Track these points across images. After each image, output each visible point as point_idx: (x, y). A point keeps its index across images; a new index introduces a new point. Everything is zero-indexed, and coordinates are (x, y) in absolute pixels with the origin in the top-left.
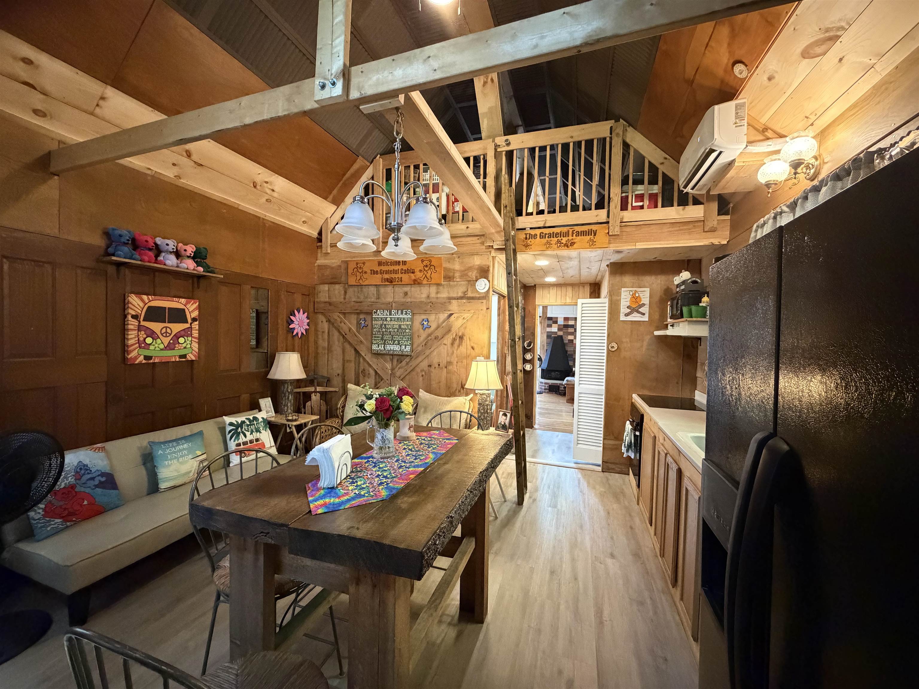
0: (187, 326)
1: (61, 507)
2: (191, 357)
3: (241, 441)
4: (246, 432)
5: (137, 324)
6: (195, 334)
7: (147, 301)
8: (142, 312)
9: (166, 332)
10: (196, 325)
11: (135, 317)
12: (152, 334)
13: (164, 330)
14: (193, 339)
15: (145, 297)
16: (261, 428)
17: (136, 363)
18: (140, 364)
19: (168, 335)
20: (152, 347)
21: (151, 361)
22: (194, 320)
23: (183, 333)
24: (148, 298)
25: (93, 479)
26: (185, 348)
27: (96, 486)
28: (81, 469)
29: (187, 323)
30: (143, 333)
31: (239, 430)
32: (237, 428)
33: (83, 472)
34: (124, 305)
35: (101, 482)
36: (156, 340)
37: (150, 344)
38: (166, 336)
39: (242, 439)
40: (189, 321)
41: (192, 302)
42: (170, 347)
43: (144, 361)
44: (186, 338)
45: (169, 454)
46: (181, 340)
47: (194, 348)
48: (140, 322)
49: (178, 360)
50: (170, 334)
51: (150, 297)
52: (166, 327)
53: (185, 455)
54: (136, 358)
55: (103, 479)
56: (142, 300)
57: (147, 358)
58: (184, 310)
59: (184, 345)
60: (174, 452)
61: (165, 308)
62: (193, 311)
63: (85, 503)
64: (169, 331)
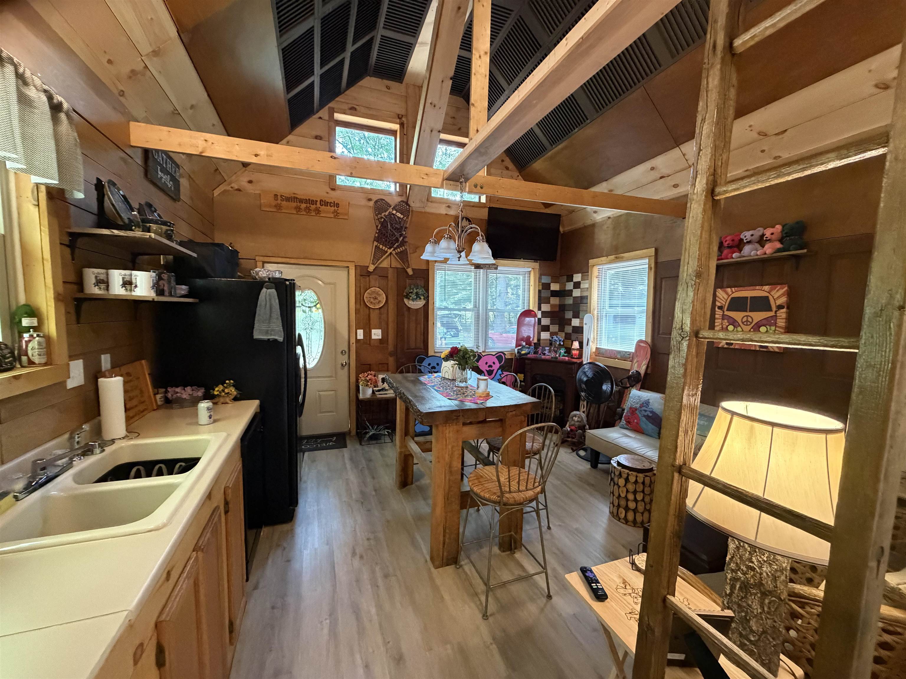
0: (771, 314)
2: (773, 348)
5: (721, 314)
6: (782, 323)
7: (730, 293)
8: (726, 303)
9: (747, 321)
10: (783, 313)
11: (720, 308)
12: (733, 322)
13: (745, 319)
14: (777, 329)
15: (729, 290)
17: (720, 346)
18: (723, 348)
19: (749, 323)
22: (780, 307)
23: (764, 322)
24: (732, 291)
25: (646, 411)
28: (646, 403)
29: (772, 311)
30: (726, 321)
33: (645, 405)
36: (737, 328)
38: (747, 325)
40: (774, 309)
41: (778, 288)
43: (726, 346)
44: (768, 327)
46: (763, 329)
48: (724, 312)
49: (758, 349)
50: (751, 323)
51: (733, 289)
52: (747, 316)
55: (650, 415)
56: (727, 293)
57: (727, 343)
58: (767, 297)
61: (748, 297)
62: (779, 297)
63: (635, 421)
64: (750, 319)
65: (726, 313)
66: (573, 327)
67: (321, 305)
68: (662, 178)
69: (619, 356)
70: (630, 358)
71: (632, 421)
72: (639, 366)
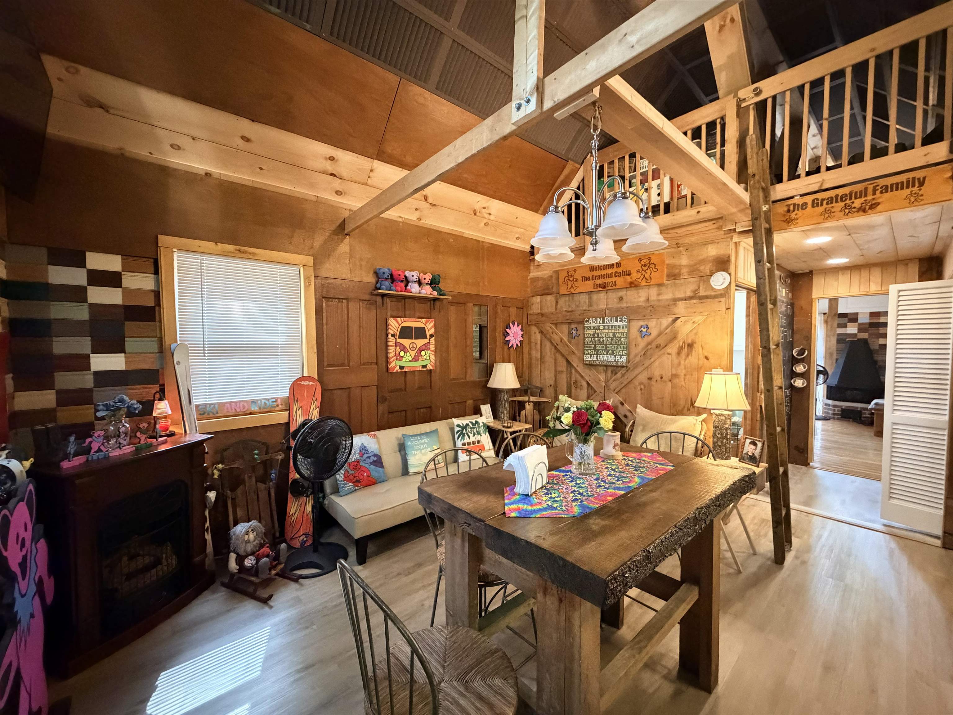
0: (426, 341)
1: (352, 474)
2: (430, 367)
3: (465, 441)
4: (470, 434)
5: (394, 341)
6: (433, 347)
7: (400, 322)
8: (397, 331)
9: (413, 347)
10: (433, 340)
11: (393, 335)
12: (404, 349)
13: (411, 346)
14: (431, 352)
15: (399, 319)
16: (482, 432)
17: (395, 371)
18: (397, 372)
20: (404, 359)
21: (403, 370)
22: (432, 336)
23: (424, 347)
25: (369, 457)
26: (426, 359)
27: (371, 463)
28: (363, 449)
29: (427, 338)
30: (398, 347)
31: (464, 431)
32: (463, 430)
34: (387, 325)
35: (374, 461)
36: (406, 353)
37: (403, 357)
38: (413, 350)
39: (466, 440)
41: (430, 321)
42: (416, 359)
43: (399, 370)
44: (426, 351)
45: (415, 445)
46: (423, 353)
47: (432, 360)
48: (396, 339)
49: (421, 369)
50: (416, 348)
51: (402, 319)
52: (413, 343)
53: (425, 448)
54: (394, 367)
55: (375, 459)
56: (398, 322)
57: (402, 367)
58: (424, 328)
59: (425, 357)
60: (419, 445)
61: (412, 327)
62: (430, 329)
63: (365, 474)
64: (415, 346)
65: (398, 340)
66: (96, 373)
68: (332, 175)
69: (254, 408)
70: (278, 406)
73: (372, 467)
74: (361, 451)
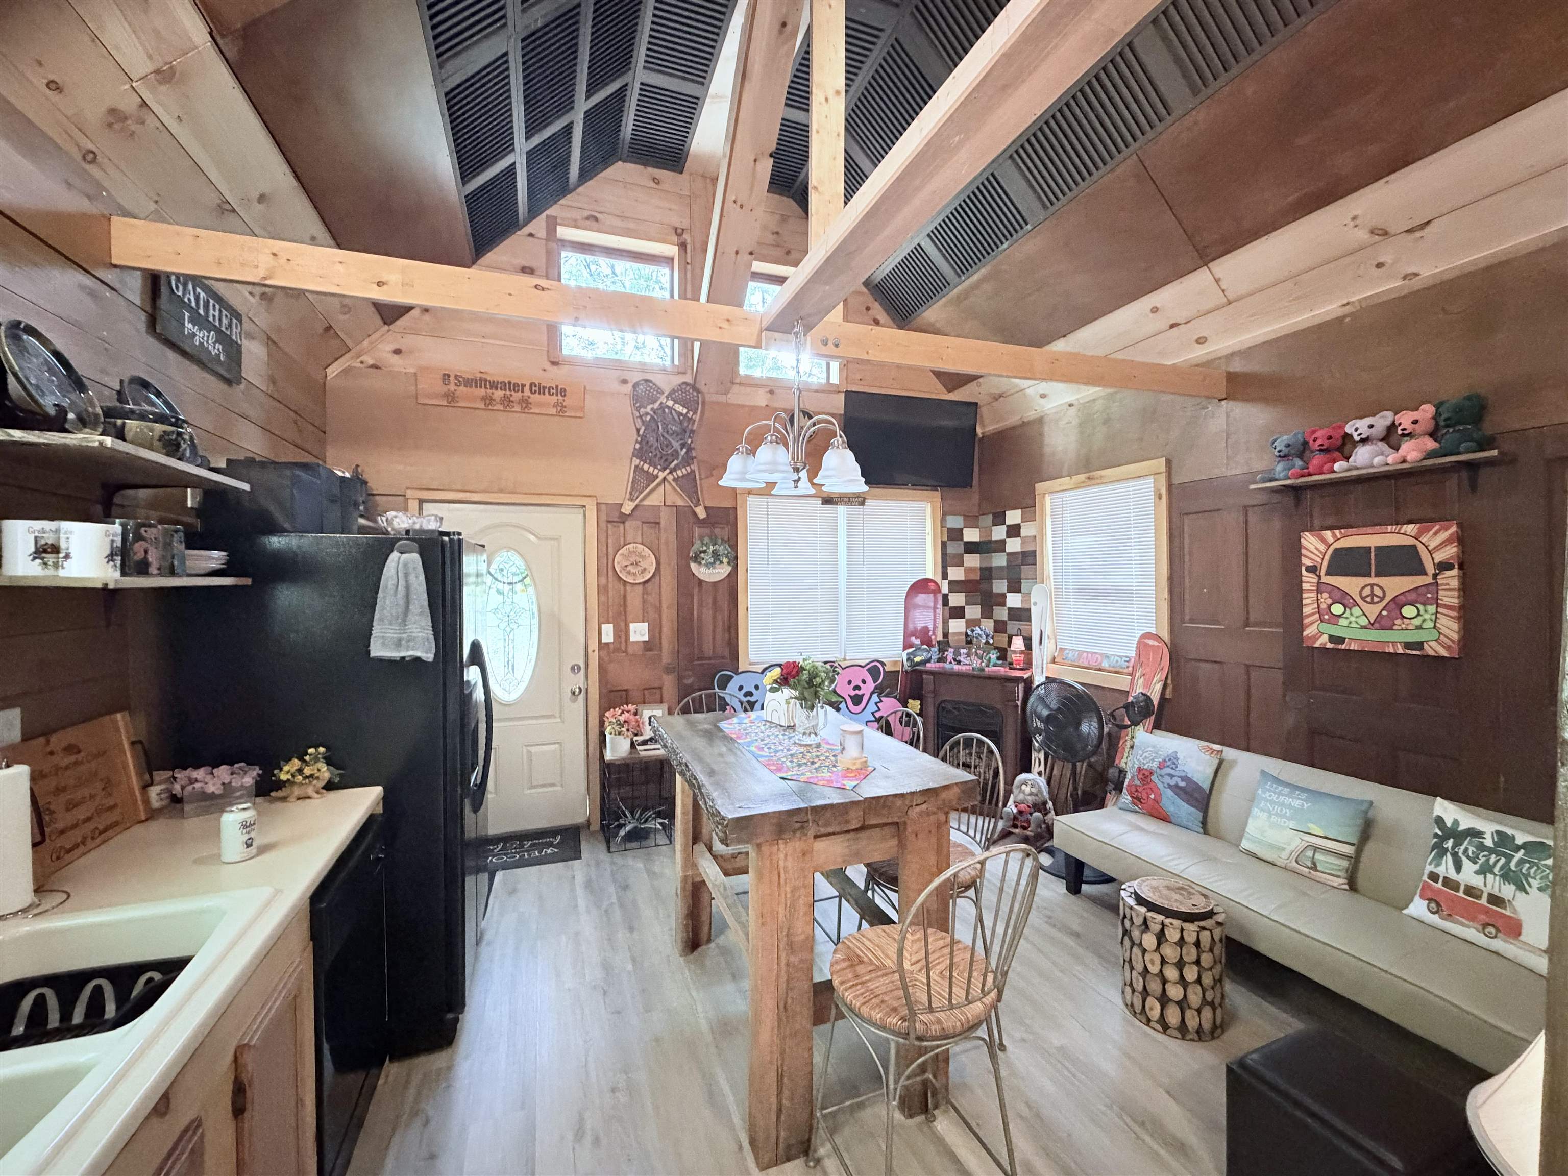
0: (1429, 580)
2: (1434, 649)
3: (1441, 870)
4: (1465, 861)
5: (1315, 581)
6: (1450, 598)
7: (1330, 540)
8: (1323, 559)
9: (1373, 595)
10: (1451, 578)
11: (1312, 569)
12: (1343, 598)
13: (1367, 591)
14: (1440, 610)
15: (1328, 534)
17: (1317, 645)
18: (1323, 650)
19: (1376, 599)
20: (1343, 622)
21: (1343, 647)
22: (1444, 566)
23: (1412, 596)
24: (1334, 535)
25: (1172, 776)
26: (1419, 628)
27: (1170, 786)
28: (1170, 760)
29: (1426, 574)
30: (1325, 595)
31: (1449, 844)
32: (1444, 838)
33: (1169, 763)
34: (1294, 550)
35: (1177, 786)
36: (1350, 609)
37: (1340, 616)
38: (1372, 603)
39: (1446, 868)
40: (1430, 569)
41: (1437, 527)
42: (1379, 623)
43: (1329, 645)
44: (1421, 607)
46: (1409, 611)
47: (1444, 630)
48: (1319, 577)
49: (1401, 651)
50: (1382, 599)
51: (1337, 532)
52: (1372, 585)
54: (1315, 638)
55: (1183, 784)
56: (1323, 540)
57: (1332, 639)
58: (1415, 547)
59: (1417, 622)
60: (1272, 802)
61: (1370, 548)
62: (1437, 548)
63: (1152, 796)
64: (1378, 591)
65: (1326, 579)
66: (1009, 609)
67: (533, 579)
68: (1172, 326)
69: (1105, 665)
70: (1128, 667)
71: (1144, 796)
72: (1148, 685)
73: (1169, 792)
74: (1165, 761)
